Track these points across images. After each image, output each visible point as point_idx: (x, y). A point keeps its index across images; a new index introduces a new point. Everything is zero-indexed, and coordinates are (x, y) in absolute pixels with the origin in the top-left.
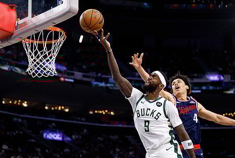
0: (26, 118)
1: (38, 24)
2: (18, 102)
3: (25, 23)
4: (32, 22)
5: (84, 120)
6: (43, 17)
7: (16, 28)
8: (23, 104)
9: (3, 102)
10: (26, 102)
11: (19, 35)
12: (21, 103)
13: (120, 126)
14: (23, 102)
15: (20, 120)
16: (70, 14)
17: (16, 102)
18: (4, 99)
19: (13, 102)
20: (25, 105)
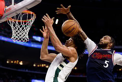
1: (17, 9)
3: (10, 9)
4: (14, 8)
6: (20, 5)
7: (5, 12)
11: (6, 16)
16: (36, 2)
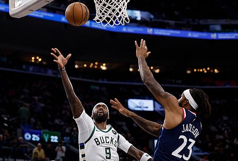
0: (105, 85)
2: (94, 65)
5: (180, 81)
8: (101, 67)
9: (76, 66)
10: (104, 64)
12: (99, 66)
13: (228, 86)
14: (100, 64)
15: (97, 88)
17: (92, 64)
18: (76, 62)
19: (88, 65)
20: (104, 68)
